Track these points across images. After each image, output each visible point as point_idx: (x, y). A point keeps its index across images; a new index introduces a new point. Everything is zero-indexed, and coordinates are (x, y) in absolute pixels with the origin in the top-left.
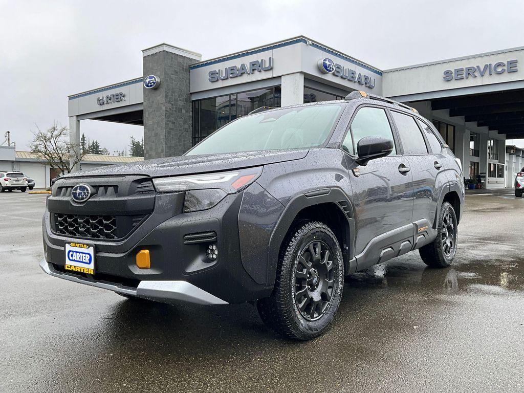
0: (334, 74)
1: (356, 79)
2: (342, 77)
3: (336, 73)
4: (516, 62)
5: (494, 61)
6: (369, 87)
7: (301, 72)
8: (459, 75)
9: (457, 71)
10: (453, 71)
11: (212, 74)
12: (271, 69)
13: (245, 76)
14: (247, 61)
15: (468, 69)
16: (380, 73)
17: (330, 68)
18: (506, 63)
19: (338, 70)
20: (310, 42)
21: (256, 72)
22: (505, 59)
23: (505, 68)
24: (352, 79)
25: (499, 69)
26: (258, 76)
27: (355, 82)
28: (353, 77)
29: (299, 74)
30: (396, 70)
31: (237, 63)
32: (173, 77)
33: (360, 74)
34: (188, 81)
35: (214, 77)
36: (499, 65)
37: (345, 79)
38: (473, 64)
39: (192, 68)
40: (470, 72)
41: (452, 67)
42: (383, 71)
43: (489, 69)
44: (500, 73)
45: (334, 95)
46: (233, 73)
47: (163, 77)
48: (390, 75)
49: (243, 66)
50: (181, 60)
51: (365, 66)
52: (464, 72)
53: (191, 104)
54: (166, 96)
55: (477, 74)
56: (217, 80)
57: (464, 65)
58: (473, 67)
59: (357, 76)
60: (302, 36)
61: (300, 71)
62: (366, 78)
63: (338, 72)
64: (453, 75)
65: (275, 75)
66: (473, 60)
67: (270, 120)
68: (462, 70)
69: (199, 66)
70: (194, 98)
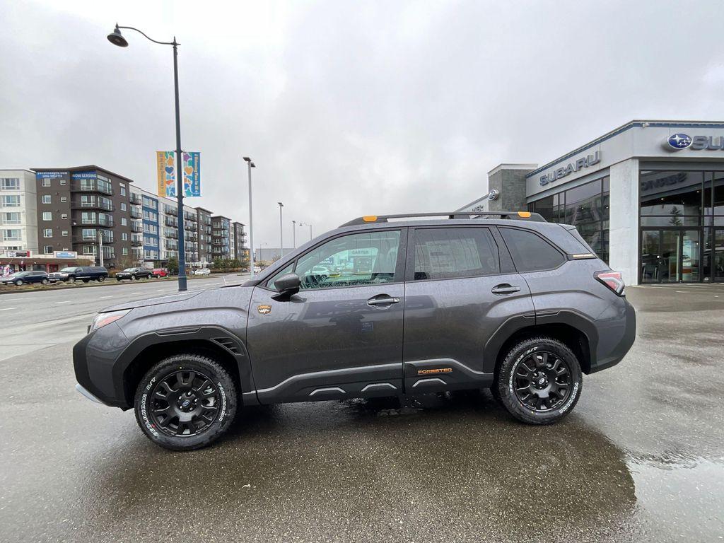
0: (691, 149)
2: (709, 149)
3: (695, 147)
7: (634, 158)
11: (543, 178)
12: (599, 162)
13: (573, 174)
14: (573, 161)
17: (683, 143)
19: (698, 142)
20: (647, 124)
21: (583, 168)
26: (585, 172)
29: (631, 160)
31: (564, 165)
32: (510, 188)
34: (524, 189)
35: (544, 181)
39: (528, 177)
46: (560, 174)
47: (501, 189)
49: (570, 166)
50: (517, 173)
53: (527, 206)
54: (503, 204)
56: (547, 183)
60: (634, 121)
61: (633, 156)
63: (699, 145)
65: (603, 167)
69: (533, 175)
70: (529, 201)
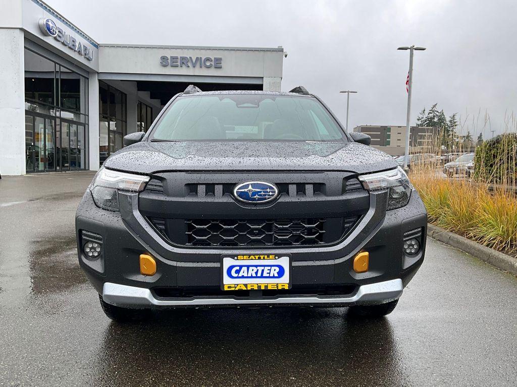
0: (55, 39)
1: (77, 48)
2: (63, 43)
3: (58, 38)
4: (220, 59)
5: (204, 55)
6: (87, 58)
7: (21, 29)
8: (174, 62)
9: (173, 58)
10: (169, 58)
15: (182, 58)
16: (97, 46)
17: (53, 31)
18: (213, 59)
19: (60, 35)
22: (212, 55)
23: (213, 63)
24: (72, 47)
25: (208, 64)
27: (75, 51)
28: (73, 45)
29: (19, 30)
30: (113, 46)
33: (80, 43)
36: (208, 59)
37: (66, 45)
38: (187, 54)
40: (184, 61)
41: (169, 54)
42: (99, 45)
43: (200, 62)
44: (208, 67)
45: (53, 61)
48: (107, 50)
51: (84, 35)
52: (179, 60)
55: (190, 64)
57: (179, 54)
58: (187, 58)
59: (77, 44)
61: (20, 27)
62: (86, 49)
63: (59, 36)
64: (169, 61)
66: (186, 50)
67: (246, 105)
68: (177, 58)
